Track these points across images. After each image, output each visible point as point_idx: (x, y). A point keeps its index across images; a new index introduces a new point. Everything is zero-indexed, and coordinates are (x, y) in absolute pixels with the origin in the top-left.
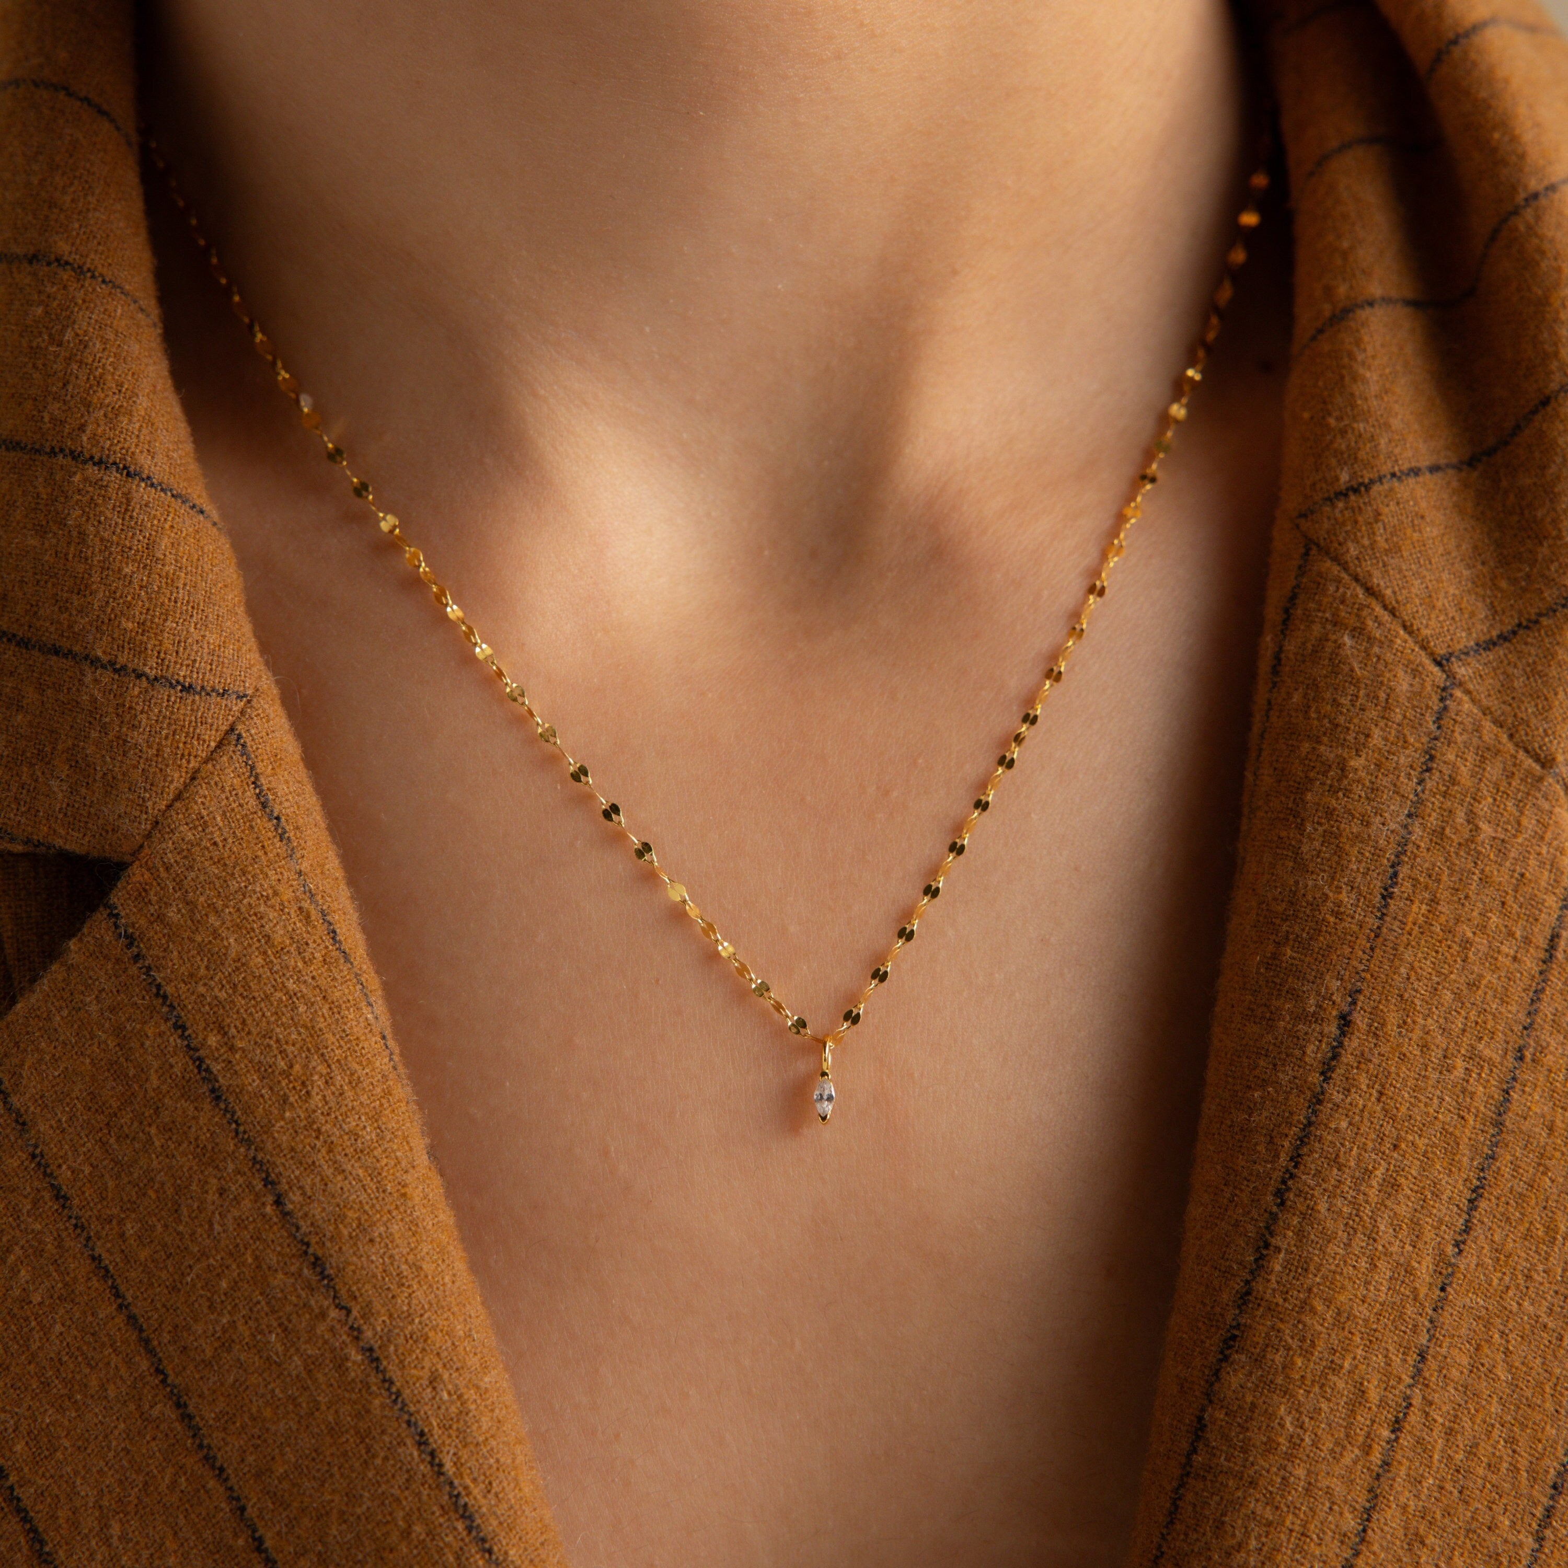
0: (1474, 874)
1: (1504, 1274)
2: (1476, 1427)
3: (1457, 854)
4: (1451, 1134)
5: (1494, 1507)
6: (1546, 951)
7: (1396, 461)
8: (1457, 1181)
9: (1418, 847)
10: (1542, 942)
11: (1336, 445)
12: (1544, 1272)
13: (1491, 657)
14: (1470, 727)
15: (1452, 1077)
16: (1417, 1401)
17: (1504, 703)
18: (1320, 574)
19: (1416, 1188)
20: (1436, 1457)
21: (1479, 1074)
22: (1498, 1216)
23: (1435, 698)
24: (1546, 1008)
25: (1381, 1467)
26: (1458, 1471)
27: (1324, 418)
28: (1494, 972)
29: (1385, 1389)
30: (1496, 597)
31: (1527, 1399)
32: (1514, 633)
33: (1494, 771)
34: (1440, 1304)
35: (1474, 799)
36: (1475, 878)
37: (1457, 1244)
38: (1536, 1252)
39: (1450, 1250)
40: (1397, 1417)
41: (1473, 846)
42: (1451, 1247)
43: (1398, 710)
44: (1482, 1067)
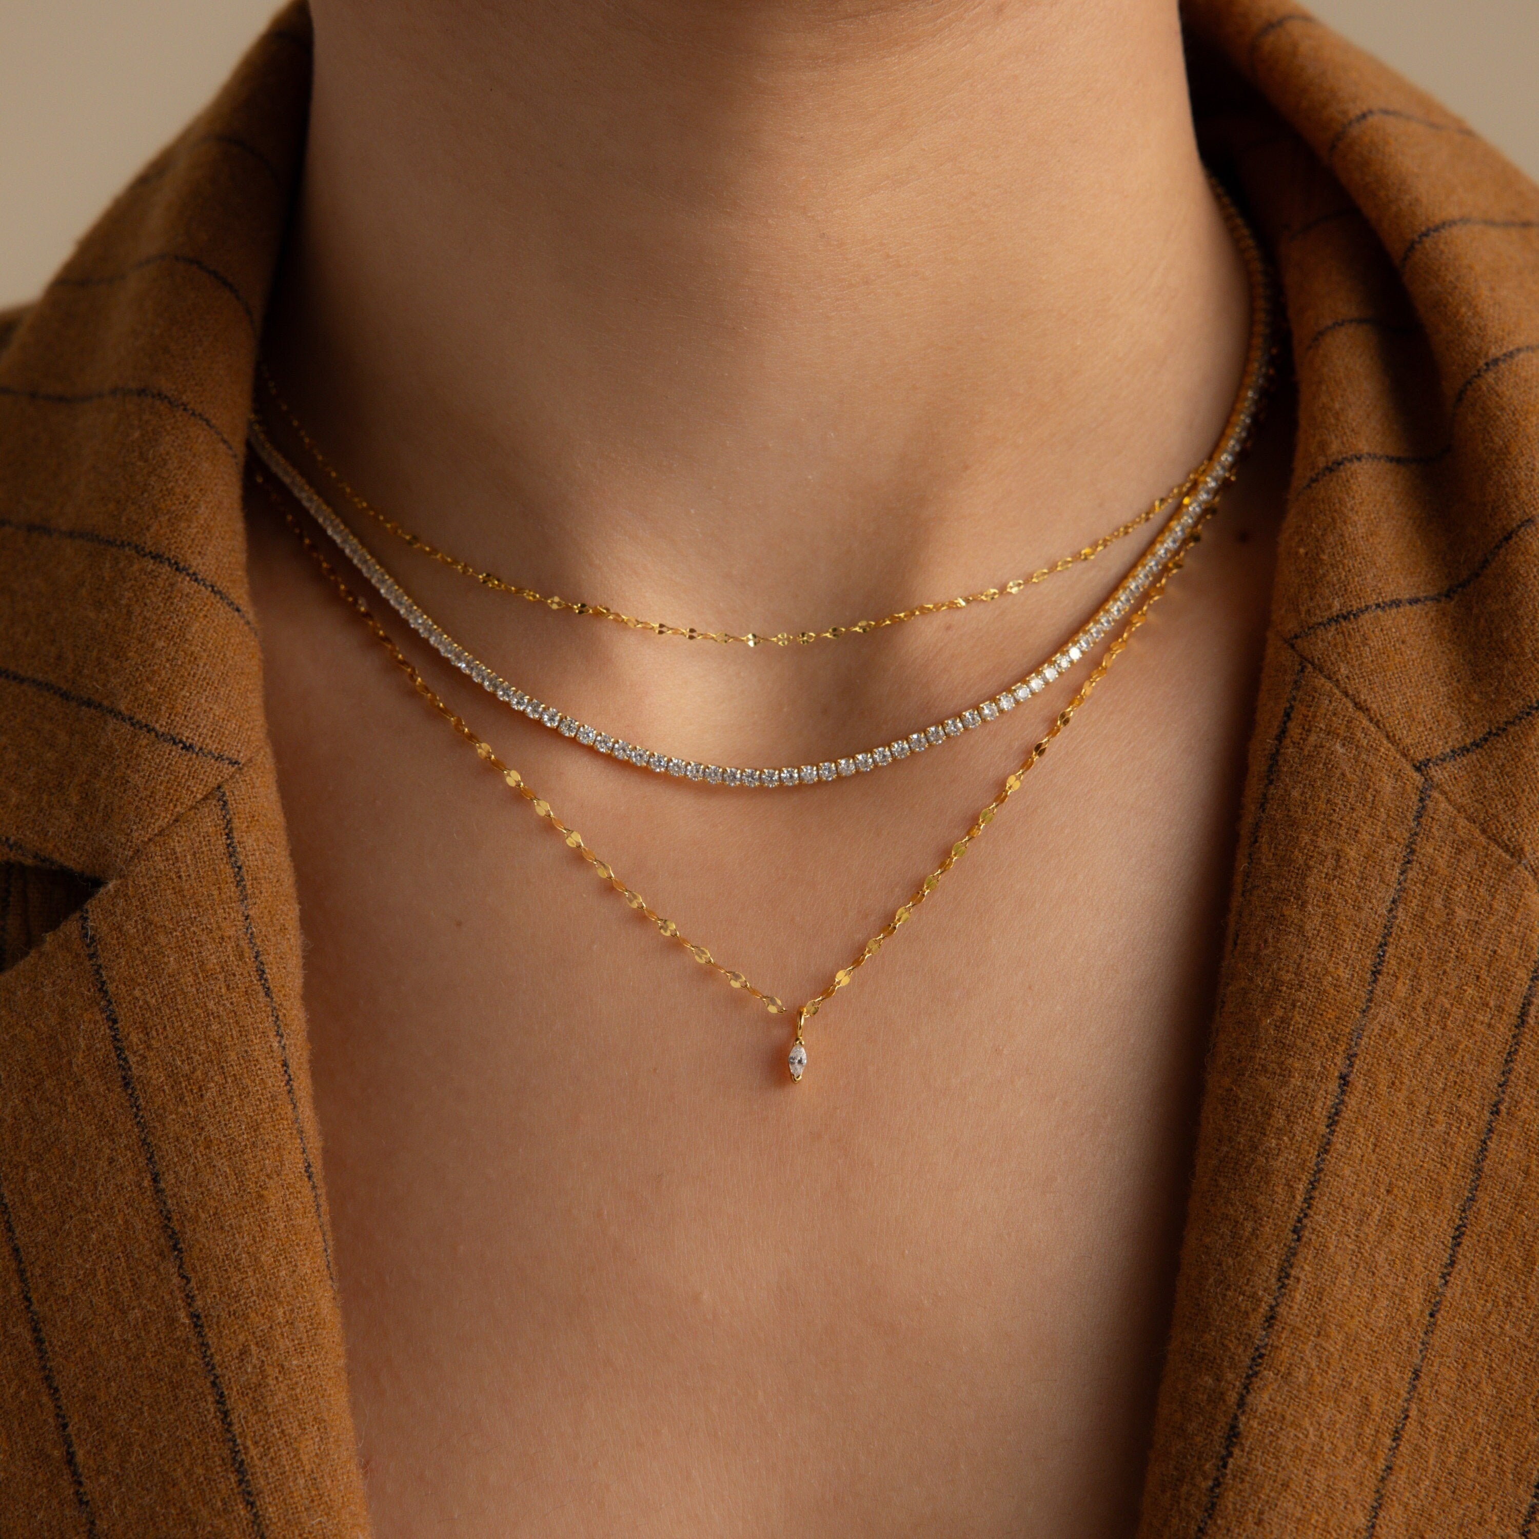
0: (1450, 952)
1: (1486, 1301)
2: (1465, 1435)
3: (1436, 935)
4: (1435, 1180)
5: (1483, 1505)
6: (1519, 1017)
7: (1380, 593)
8: (1441, 1221)
9: (1402, 929)
10: (1515, 1010)
11: (1328, 578)
12: (1523, 1298)
13: (1465, 762)
14: (1446, 824)
15: (1435, 1130)
16: (1413, 1413)
17: (1477, 801)
18: (1315, 689)
19: (1406, 1228)
20: (1432, 1461)
21: (1459, 1128)
22: (1479, 1250)
23: (1415, 798)
24: (1519, 1068)
25: (1384, 1471)
26: (1450, 1474)
27: (1318, 554)
28: (1470, 1038)
29: (1386, 1403)
30: (1470, 709)
31: (1511, 1410)
32: (1486, 740)
33: (1469, 861)
34: (1429, 1328)
35: (1451, 887)
36: (1452, 955)
37: (1443, 1276)
38: (1515, 1281)
39: (1438, 1282)
40: (1396, 1428)
41: (1450, 928)
42: (1438, 1279)
43: (1382, 810)
44: (1461, 1121)
